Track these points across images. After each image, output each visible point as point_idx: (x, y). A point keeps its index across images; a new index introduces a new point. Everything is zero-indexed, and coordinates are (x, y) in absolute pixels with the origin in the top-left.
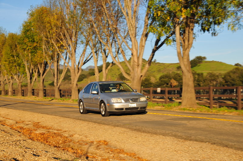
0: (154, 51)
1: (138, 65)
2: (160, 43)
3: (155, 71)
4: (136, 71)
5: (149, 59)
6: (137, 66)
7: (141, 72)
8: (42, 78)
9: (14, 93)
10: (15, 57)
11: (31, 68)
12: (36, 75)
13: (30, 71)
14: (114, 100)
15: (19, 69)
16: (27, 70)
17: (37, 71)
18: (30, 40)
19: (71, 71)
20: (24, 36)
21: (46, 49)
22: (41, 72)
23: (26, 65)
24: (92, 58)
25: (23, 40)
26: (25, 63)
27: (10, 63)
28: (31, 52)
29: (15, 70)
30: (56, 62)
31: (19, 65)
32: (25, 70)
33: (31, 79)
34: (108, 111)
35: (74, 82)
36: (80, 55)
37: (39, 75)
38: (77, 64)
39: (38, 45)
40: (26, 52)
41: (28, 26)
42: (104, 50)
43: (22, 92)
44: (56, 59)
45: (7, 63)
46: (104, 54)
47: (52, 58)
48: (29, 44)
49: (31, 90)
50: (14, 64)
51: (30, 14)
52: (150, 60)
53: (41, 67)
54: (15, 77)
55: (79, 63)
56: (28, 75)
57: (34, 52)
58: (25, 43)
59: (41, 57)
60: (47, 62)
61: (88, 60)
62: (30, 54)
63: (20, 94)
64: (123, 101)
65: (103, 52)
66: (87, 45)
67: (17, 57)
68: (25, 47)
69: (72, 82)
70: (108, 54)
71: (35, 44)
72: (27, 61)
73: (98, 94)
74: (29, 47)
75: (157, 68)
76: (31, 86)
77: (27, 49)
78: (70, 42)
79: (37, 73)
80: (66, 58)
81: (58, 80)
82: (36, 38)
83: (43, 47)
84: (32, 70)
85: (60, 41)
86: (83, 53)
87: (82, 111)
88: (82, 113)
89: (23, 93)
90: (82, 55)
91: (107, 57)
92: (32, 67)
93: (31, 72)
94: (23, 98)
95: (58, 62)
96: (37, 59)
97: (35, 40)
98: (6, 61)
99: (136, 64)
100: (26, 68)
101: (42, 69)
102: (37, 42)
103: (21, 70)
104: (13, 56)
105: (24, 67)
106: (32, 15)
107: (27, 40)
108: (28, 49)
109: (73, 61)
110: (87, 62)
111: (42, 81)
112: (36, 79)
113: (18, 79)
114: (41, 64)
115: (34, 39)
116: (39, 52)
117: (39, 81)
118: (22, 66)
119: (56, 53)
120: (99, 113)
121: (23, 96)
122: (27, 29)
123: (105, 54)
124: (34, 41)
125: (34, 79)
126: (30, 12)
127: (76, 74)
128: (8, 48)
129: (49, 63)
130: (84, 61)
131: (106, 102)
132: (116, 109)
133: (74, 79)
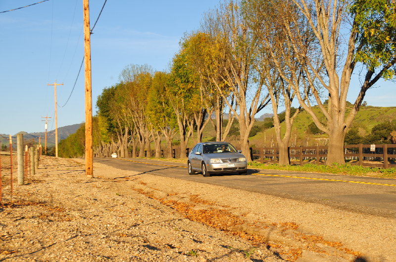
0: (364, 90)
1: (340, 111)
2: (373, 77)
3: (364, 120)
4: (337, 119)
5: (356, 101)
6: (337, 113)
7: (344, 121)
8: (199, 132)
9: (163, 154)
10: (163, 104)
11: (185, 119)
12: (191, 128)
13: (182, 123)
14: (212, 160)
15: (169, 120)
16: (179, 122)
17: (192, 123)
18: (183, 79)
19: (240, 122)
20: (175, 74)
21: (205, 93)
22: (198, 124)
23: (178, 115)
24: (269, 102)
25: (174, 80)
26: (177, 112)
27: (157, 112)
28: (185, 97)
29: (164, 122)
30: (219, 110)
31: (169, 115)
32: (176, 122)
33: (184, 134)
34: (208, 171)
35: (244, 137)
36: (252, 99)
37: (195, 128)
38: (248, 112)
39: (194, 87)
40: (177, 97)
41: (180, 61)
42: (287, 90)
43: (173, 152)
44: (218, 106)
45: (153, 112)
46: (287, 96)
47: (213, 104)
48: (181, 85)
49: (185, 149)
50: (162, 114)
51: (184, 44)
52: (358, 102)
53: (198, 117)
54: (164, 132)
55: (250, 110)
56: (181, 128)
57: (188, 96)
58: (177, 85)
59: (198, 104)
60: (205, 110)
61: (264, 106)
62: (183, 100)
63: (171, 155)
64: (221, 162)
65: (286, 92)
66: (262, 83)
67: (166, 103)
68: (177, 91)
69: (242, 138)
70: (293, 96)
71: (190, 86)
72: (180, 109)
73: (200, 154)
74: (182, 90)
75: (368, 115)
76: (185, 143)
77: (179, 92)
78: (237, 81)
79: (192, 126)
80: (232, 103)
81: (221, 135)
82: (192, 77)
83: (201, 89)
84: (186, 122)
85: (224, 80)
86: (256, 96)
87: (190, 172)
88: (190, 174)
89: (174, 154)
90: (255, 99)
91: (291, 100)
92: (186, 117)
93: (184, 124)
94: (174, 160)
95: (221, 110)
96: (193, 106)
97: (190, 79)
98: (151, 110)
99: (336, 109)
100: (178, 119)
101: (199, 120)
102: (193, 83)
103: (172, 122)
104: (161, 104)
105: (174, 117)
106: (185, 45)
107: (178, 80)
108: (181, 93)
109: (242, 108)
110: (262, 108)
111: (199, 137)
112: (191, 134)
113: (168, 135)
114: (198, 112)
115: (188, 79)
116: (195, 96)
117: (195, 137)
118: (172, 116)
119: (218, 97)
120: (201, 173)
121: (174, 157)
122: (179, 65)
123: (289, 96)
124: (188, 82)
125: (188, 134)
126: (183, 41)
127: (247, 126)
128: (155, 92)
129: (208, 111)
130: (257, 108)
131: (205, 162)
132: (214, 169)
133: (244, 133)
